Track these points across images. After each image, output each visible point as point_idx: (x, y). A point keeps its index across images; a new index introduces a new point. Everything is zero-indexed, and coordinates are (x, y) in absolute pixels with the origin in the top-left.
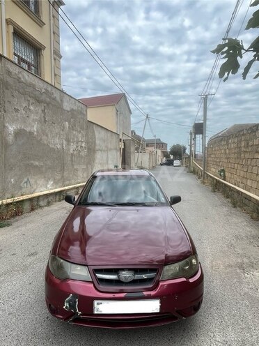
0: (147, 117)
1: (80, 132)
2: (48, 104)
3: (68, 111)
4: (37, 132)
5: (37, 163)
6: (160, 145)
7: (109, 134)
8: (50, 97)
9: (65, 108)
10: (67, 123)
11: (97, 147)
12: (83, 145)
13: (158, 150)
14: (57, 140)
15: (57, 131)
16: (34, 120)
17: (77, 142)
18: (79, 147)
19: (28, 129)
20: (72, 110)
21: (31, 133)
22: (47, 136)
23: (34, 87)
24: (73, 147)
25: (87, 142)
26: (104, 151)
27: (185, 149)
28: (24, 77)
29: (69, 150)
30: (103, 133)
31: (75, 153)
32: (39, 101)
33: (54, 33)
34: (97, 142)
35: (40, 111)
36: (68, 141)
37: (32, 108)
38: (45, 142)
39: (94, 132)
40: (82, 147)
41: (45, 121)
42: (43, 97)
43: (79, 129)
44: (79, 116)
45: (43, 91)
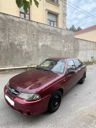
1: (70, 43)
2: (55, 35)
3: (64, 36)
4: (50, 45)
5: (49, 55)
7: (88, 43)
8: (56, 32)
9: (62, 35)
10: (63, 40)
11: (80, 49)
12: (72, 48)
14: (58, 47)
15: (58, 43)
16: (49, 41)
17: (68, 47)
18: (69, 49)
19: (46, 44)
20: (67, 35)
21: (47, 45)
22: (54, 46)
23: (49, 29)
24: (66, 49)
25: (74, 47)
26: (85, 50)
28: (45, 27)
29: (64, 50)
30: (84, 42)
31: (67, 51)
32: (51, 34)
34: (80, 47)
35: (51, 37)
36: (64, 47)
37: (48, 37)
38: (53, 48)
39: (78, 42)
40: (71, 49)
41: (53, 41)
42: (53, 32)
43: (69, 42)
44: (70, 37)
45: (53, 30)
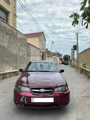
0: (53, 42)
1: (24, 47)
2: (11, 35)
3: (19, 39)
4: (7, 46)
5: (6, 59)
6: (59, 55)
7: (36, 49)
8: (12, 33)
9: (18, 37)
10: (19, 43)
11: (31, 54)
12: (25, 53)
13: (58, 57)
14: (14, 50)
15: (15, 46)
16: (6, 42)
17: (23, 51)
18: (24, 54)
19: (3, 45)
20: (21, 38)
21: (4, 47)
22: (11, 48)
23: (6, 28)
24: (21, 53)
25: (27, 52)
26: (34, 56)
27: (70, 57)
28: (2, 24)
29: (19, 55)
30: (34, 48)
31: (22, 56)
32: (8, 34)
33: (14, 7)
34: (31, 52)
35: (8, 38)
36: (19, 51)
37: (5, 36)
38: (10, 51)
39: (30, 48)
40: (25, 54)
41: (10, 42)
42: (10, 32)
43: (24, 46)
44: (24, 41)
45: (10, 30)
